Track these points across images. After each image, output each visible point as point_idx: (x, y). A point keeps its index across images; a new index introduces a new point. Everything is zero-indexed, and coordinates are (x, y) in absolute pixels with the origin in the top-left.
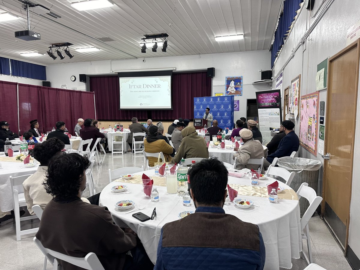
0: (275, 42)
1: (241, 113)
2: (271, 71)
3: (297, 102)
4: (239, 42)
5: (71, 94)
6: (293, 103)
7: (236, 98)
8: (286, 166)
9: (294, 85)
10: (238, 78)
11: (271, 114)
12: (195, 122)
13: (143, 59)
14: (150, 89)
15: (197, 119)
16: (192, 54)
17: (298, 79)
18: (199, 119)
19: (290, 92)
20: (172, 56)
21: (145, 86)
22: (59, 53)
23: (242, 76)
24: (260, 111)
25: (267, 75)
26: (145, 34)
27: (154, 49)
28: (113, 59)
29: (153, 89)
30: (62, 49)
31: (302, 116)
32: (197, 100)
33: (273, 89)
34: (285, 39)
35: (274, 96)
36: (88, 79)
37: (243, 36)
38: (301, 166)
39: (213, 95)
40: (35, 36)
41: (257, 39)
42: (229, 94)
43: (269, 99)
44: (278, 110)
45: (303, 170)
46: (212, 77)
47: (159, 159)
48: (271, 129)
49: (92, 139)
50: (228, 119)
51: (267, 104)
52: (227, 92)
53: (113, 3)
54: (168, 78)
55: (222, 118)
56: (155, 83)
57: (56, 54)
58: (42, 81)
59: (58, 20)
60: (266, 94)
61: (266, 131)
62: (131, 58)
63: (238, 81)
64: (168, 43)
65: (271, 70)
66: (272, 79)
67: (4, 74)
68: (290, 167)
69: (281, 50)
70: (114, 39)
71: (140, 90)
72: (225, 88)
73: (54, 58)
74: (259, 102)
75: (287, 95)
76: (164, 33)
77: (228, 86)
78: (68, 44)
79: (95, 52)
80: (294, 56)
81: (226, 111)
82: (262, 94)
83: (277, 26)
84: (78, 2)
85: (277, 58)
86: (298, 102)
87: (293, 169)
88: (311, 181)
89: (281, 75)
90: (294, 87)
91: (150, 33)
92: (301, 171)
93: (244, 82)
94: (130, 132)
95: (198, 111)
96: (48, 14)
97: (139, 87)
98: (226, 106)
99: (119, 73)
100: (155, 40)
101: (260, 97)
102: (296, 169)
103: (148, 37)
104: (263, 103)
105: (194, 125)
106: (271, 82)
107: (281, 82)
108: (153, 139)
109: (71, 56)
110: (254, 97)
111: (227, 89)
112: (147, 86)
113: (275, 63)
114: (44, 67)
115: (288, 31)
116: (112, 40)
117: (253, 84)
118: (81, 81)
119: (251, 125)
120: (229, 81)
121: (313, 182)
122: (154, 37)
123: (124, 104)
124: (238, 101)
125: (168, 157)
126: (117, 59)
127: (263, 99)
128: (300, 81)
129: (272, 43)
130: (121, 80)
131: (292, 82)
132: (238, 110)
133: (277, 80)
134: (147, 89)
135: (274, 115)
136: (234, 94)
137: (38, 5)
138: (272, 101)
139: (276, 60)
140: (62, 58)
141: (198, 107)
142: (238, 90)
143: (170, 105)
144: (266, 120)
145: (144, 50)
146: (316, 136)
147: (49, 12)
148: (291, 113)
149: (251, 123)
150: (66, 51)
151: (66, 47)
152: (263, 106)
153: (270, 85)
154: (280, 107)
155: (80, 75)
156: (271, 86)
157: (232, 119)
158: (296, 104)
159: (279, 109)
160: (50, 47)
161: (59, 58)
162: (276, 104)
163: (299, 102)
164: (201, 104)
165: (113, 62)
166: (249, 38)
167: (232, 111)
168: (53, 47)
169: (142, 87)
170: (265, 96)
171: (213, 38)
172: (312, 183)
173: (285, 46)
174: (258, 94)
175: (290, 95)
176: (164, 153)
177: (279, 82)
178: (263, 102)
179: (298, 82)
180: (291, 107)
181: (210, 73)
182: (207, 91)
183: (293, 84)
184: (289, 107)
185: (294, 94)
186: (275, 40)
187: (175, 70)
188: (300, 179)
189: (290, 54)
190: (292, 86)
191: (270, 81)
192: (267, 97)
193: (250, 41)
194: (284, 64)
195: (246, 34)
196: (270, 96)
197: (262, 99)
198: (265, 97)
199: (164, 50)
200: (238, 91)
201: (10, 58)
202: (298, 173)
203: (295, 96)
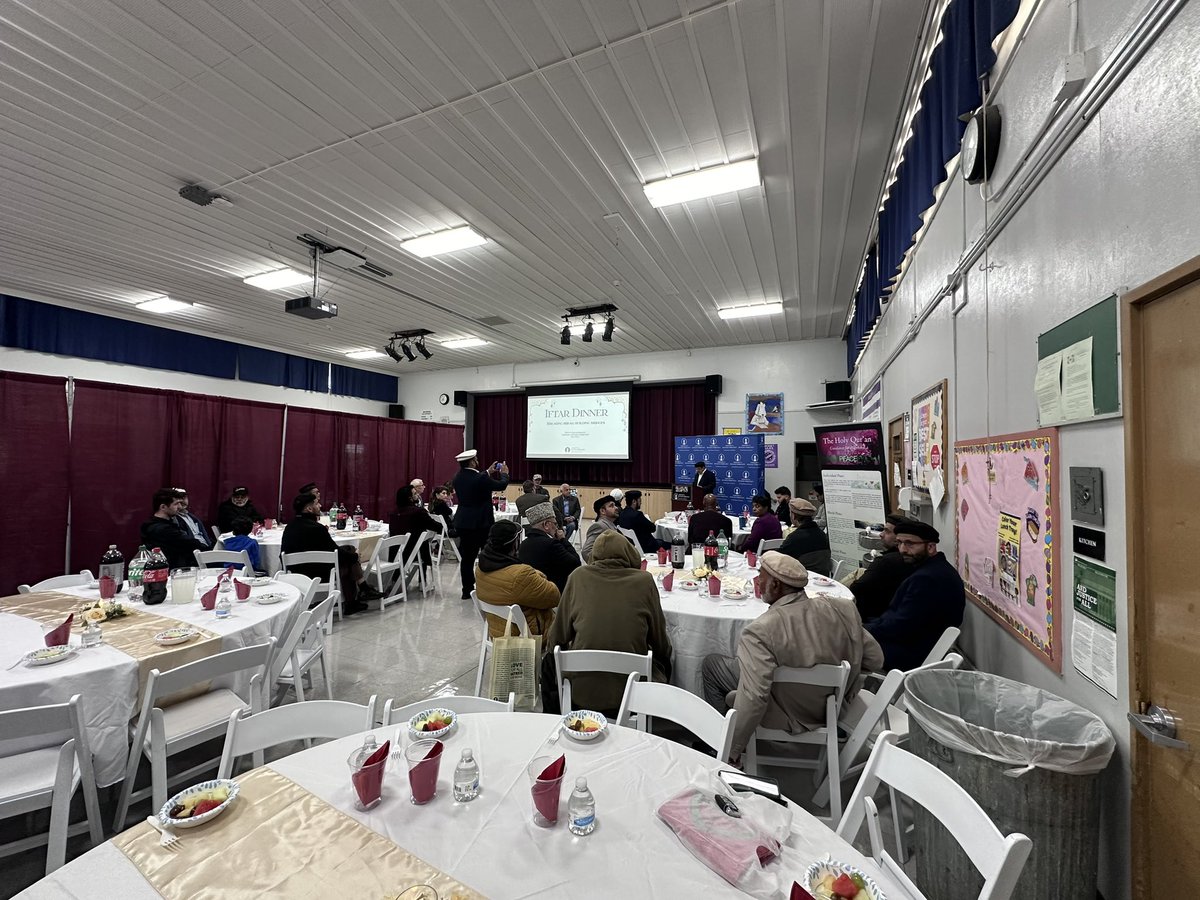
0: (855, 319)
1: (781, 474)
2: (849, 383)
3: (939, 458)
4: (773, 321)
5: (412, 429)
6: (923, 461)
7: (769, 440)
8: (948, 729)
9: (925, 410)
10: (772, 396)
11: (855, 485)
12: (674, 492)
13: (574, 360)
14: (585, 418)
15: (680, 485)
16: (674, 349)
17: (940, 394)
18: (684, 485)
19: (907, 428)
20: (633, 352)
21: (576, 413)
22: (407, 350)
23: (782, 394)
24: (827, 475)
25: (839, 391)
26: (568, 307)
27: (588, 337)
28: (518, 362)
29: (593, 418)
30: (411, 343)
31: (964, 503)
32: (683, 443)
33: (854, 422)
34: (885, 300)
35: (863, 440)
36: (471, 401)
37: (781, 305)
38: (1019, 748)
39: (720, 432)
40: (325, 308)
41: (814, 313)
42: (754, 431)
43: (852, 445)
44: (876, 475)
45: (1031, 767)
46: (717, 395)
47: (509, 625)
48: (858, 524)
49: (408, 535)
50: (752, 487)
51: (844, 459)
52: (751, 427)
53: (485, 237)
54: (624, 398)
55: (737, 485)
56: (598, 407)
57: (400, 352)
58: (388, 404)
59: (387, 280)
60: (843, 432)
61: (845, 530)
62: (551, 359)
63: (774, 402)
64: (615, 322)
65: (848, 380)
66: (851, 401)
67: (317, 391)
68: (967, 738)
69: (872, 332)
70: (508, 320)
71: (566, 419)
72: (745, 417)
73: (398, 358)
74: (824, 454)
75: (897, 438)
76: (609, 302)
77: (751, 413)
78: (424, 332)
79: (480, 347)
80: (916, 335)
81: (746, 468)
82: (832, 434)
83: (861, 280)
84: (414, 238)
85: (862, 352)
86: (942, 458)
87: (984, 751)
88: (1074, 818)
89: (877, 388)
90: (924, 415)
91: (578, 305)
92: (1026, 769)
93: (789, 405)
94: (517, 514)
95: (684, 467)
96: (362, 266)
97: (565, 414)
98: (746, 458)
99: (527, 388)
100: (590, 318)
101: (826, 440)
102: (996, 754)
103: (575, 313)
104: (834, 457)
105: (673, 497)
106: (850, 407)
107: (877, 405)
108: (496, 561)
109: (427, 355)
110: (811, 438)
111: (750, 420)
112: (581, 413)
113: (857, 363)
114: (395, 379)
115: (892, 279)
116: (506, 322)
117: (807, 410)
118: (456, 403)
119: (796, 512)
120: (753, 403)
121: (1082, 824)
122: (587, 311)
123: (536, 448)
124: (776, 447)
125: (540, 618)
126: (526, 362)
127: (834, 445)
128: (944, 398)
129: (849, 322)
130: (532, 401)
131: (915, 401)
132: (776, 467)
133: (866, 402)
134: (579, 419)
135: (864, 488)
136: (765, 430)
137: (339, 248)
138: (857, 450)
139: (860, 356)
140: (412, 358)
141: (685, 458)
142: (775, 422)
143: (627, 453)
144: (845, 500)
145: (566, 337)
146: (1055, 593)
147: (363, 262)
148: (915, 484)
149: (797, 506)
150: (418, 345)
151: (419, 338)
152: (835, 463)
153: (848, 411)
154: (881, 468)
155: (455, 392)
156: (850, 414)
157: (761, 485)
158: (933, 464)
159: (878, 474)
160: (392, 339)
161: (406, 359)
162: (871, 459)
163: (945, 457)
164: (706, 451)
165: (518, 367)
166: (794, 311)
167: (762, 468)
168: (397, 338)
169: (571, 414)
170: (840, 439)
171: (713, 313)
172: (1078, 829)
173: (886, 320)
174: (819, 432)
175: (907, 436)
176: (524, 608)
177: (869, 405)
178: (834, 452)
179: (940, 401)
180: (914, 469)
181: (712, 386)
182: (707, 424)
183: (917, 407)
184: (907, 467)
185: (922, 435)
186: (856, 313)
187: (639, 380)
188: (1018, 802)
189: (904, 331)
190: (917, 414)
191: (847, 403)
192: (845, 440)
193: (799, 316)
194: (883, 361)
195: (788, 301)
196: (853, 440)
197: (831, 445)
198: (838, 440)
199: (607, 337)
200: (775, 426)
201: (331, 362)
202: (1005, 772)
203: (927, 441)
